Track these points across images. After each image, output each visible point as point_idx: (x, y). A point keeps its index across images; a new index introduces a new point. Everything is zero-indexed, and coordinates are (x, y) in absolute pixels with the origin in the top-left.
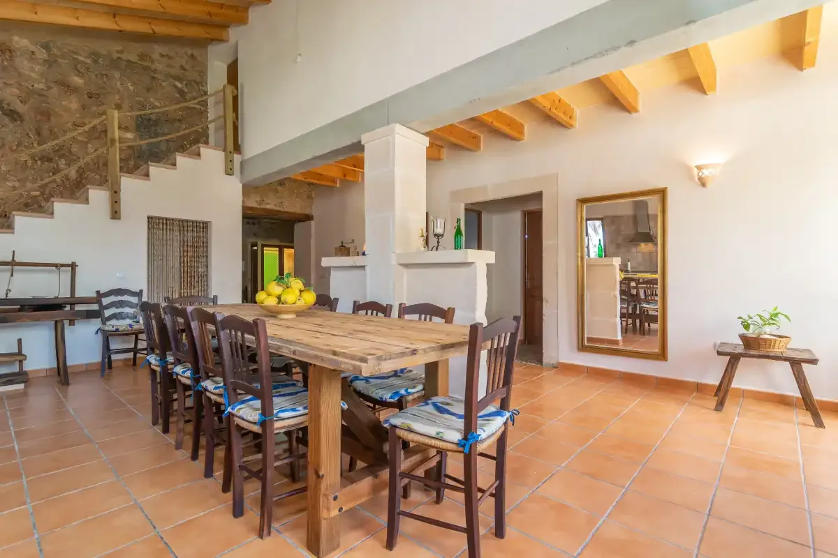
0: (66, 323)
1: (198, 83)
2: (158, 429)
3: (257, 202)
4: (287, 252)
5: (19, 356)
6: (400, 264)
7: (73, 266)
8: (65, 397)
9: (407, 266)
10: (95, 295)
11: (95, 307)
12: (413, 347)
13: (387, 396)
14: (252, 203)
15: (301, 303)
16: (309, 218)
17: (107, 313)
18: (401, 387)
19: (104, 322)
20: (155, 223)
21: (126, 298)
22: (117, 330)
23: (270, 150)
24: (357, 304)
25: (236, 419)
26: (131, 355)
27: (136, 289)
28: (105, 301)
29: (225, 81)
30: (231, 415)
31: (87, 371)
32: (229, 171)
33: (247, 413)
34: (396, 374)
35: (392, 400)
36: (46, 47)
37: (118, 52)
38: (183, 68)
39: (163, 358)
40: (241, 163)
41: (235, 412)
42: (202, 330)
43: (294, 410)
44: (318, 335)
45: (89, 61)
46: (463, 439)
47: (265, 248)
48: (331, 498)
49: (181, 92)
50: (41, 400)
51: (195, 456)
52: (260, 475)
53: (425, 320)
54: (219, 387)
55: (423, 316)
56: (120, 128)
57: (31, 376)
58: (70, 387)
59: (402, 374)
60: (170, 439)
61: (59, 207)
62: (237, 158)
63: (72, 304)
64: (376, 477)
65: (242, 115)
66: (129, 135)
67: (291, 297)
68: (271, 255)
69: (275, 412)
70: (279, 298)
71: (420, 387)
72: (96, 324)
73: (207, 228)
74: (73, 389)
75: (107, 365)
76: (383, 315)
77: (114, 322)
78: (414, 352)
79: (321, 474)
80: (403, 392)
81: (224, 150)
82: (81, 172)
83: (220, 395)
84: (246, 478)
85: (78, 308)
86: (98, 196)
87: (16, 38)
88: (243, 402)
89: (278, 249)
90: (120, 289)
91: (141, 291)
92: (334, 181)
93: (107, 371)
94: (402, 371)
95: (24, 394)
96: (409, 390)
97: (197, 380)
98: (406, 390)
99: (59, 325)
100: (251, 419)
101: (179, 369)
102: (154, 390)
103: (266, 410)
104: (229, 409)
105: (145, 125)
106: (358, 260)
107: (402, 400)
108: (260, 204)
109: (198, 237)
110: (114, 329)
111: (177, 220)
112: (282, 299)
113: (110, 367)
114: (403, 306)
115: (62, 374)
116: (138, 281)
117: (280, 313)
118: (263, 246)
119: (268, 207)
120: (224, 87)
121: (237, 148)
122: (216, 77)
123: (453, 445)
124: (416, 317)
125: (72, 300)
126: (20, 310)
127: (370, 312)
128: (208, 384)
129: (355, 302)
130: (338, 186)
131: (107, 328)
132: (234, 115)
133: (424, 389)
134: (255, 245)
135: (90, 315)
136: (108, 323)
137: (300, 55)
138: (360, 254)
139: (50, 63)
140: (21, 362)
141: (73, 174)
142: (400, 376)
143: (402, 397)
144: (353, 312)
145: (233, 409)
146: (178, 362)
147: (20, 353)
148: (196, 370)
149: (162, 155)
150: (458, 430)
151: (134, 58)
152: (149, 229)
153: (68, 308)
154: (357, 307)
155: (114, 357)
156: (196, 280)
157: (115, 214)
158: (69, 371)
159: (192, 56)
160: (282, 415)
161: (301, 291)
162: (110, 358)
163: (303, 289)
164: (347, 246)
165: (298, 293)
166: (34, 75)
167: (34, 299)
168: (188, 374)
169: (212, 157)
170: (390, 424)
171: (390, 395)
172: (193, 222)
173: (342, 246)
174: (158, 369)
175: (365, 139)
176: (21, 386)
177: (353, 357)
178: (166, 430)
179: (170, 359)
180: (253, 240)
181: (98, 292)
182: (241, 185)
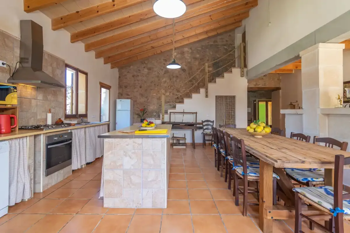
0: (195, 130)
1: (231, 45)
2: (217, 169)
3: (254, 85)
4: (270, 103)
5: (184, 138)
6: (322, 114)
7: (196, 113)
8: (194, 152)
9: (328, 115)
10: (201, 122)
11: (201, 126)
12: (304, 160)
13: (300, 179)
14: (252, 86)
15: (264, 132)
16: (278, 89)
17: (205, 127)
18: (309, 177)
19: (204, 130)
20: (217, 98)
21: (209, 123)
22: (207, 134)
23: (258, 65)
24: (293, 133)
25: (236, 172)
26: (211, 142)
27: (212, 120)
28: (204, 124)
29: (241, 42)
30: (235, 170)
31: (199, 145)
32: (242, 76)
33: (239, 170)
34: (310, 170)
35: (303, 181)
36: (191, 49)
37: (208, 43)
38: (227, 41)
39: (218, 146)
40: (247, 71)
41: (236, 169)
42: (227, 139)
43: (255, 174)
44: (265, 147)
45: (200, 49)
46: (333, 209)
47: (259, 102)
48: (268, 211)
49: (226, 49)
50: (189, 152)
51: (226, 181)
52: (243, 194)
53: (329, 146)
54: (232, 160)
55: (328, 144)
56: (208, 67)
57: (187, 144)
58: (196, 149)
59: (313, 171)
60: (219, 173)
61: (194, 95)
62: (245, 70)
63: (196, 125)
64: (290, 211)
65: (247, 53)
66: (211, 69)
67: (259, 130)
68: (262, 105)
69: (248, 172)
70: (254, 129)
71: (322, 179)
72: (201, 131)
73: (234, 98)
74: (196, 150)
75: (204, 144)
76: (305, 141)
77: (206, 131)
78: (303, 162)
79: (264, 200)
80: (309, 179)
81: (240, 68)
82: (198, 84)
83: (232, 162)
84: (240, 193)
85: (198, 126)
86: (202, 91)
87: (185, 49)
88: (238, 166)
89: (265, 102)
90: (208, 120)
91: (214, 121)
92: (291, 70)
93: (204, 146)
94: (314, 169)
95: (185, 150)
96: (314, 179)
97: (227, 155)
98: (312, 179)
99: (193, 131)
100: (240, 173)
101: (221, 150)
102: (216, 156)
103: (245, 171)
104: (234, 168)
105: (216, 65)
106: (299, 111)
107: (308, 183)
108: (256, 86)
109: (231, 101)
110: (206, 133)
111: (224, 96)
112: (256, 130)
113: (205, 145)
114: (316, 138)
115: (194, 145)
116: (213, 118)
117: (255, 135)
118: (259, 101)
119: (259, 86)
120: (240, 44)
121: (245, 66)
122: (238, 40)
123: (328, 210)
124: (323, 144)
125: (196, 123)
126: (185, 126)
127: (299, 138)
128: (229, 157)
129: (292, 133)
130: (293, 72)
131: (205, 133)
132: (244, 54)
133: (324, 181)
134: (255, 101)
135: (200, 128)
136: (205, 131)
137: (270, 23)
138: (301, 108)
139: (192, 53)
140: (185, 140)
141: (196, 84)
142: (312, 171)
143: (309, 181)
144: (291, 138)
145: (235, 168)
146: (222, 148)
147: (185, 138)
148: (226, 152)
149: (220, 74)
150: (331, 204)
151: (212, 43)
152: (216, 100)
153: (195, 126)
154: (293, 135)
155: (206, 142)
156: (231, 117)
157: (207, 96)
158: (195, 144)
159: (230, 35)
160: (250, 174)
161: (264, 127)
162: (205, 142)
163: (265, 126)
164: (294, 104)
165: (263, 128)
166: (188, 58)
167: (188, 123)
168: (224, 153)
169: (236, 71)
170: (296, 191)
171: (302, 179)
172: (230, 96)
173: (291, 104)
174: (216, 149)
175: (301, 54)
176: (185, 147)
177: (272, 159)
178: (218, 170)
179: (220, 146)
180: (254, 99)
181: (202, 121)
182: (247, 80)
